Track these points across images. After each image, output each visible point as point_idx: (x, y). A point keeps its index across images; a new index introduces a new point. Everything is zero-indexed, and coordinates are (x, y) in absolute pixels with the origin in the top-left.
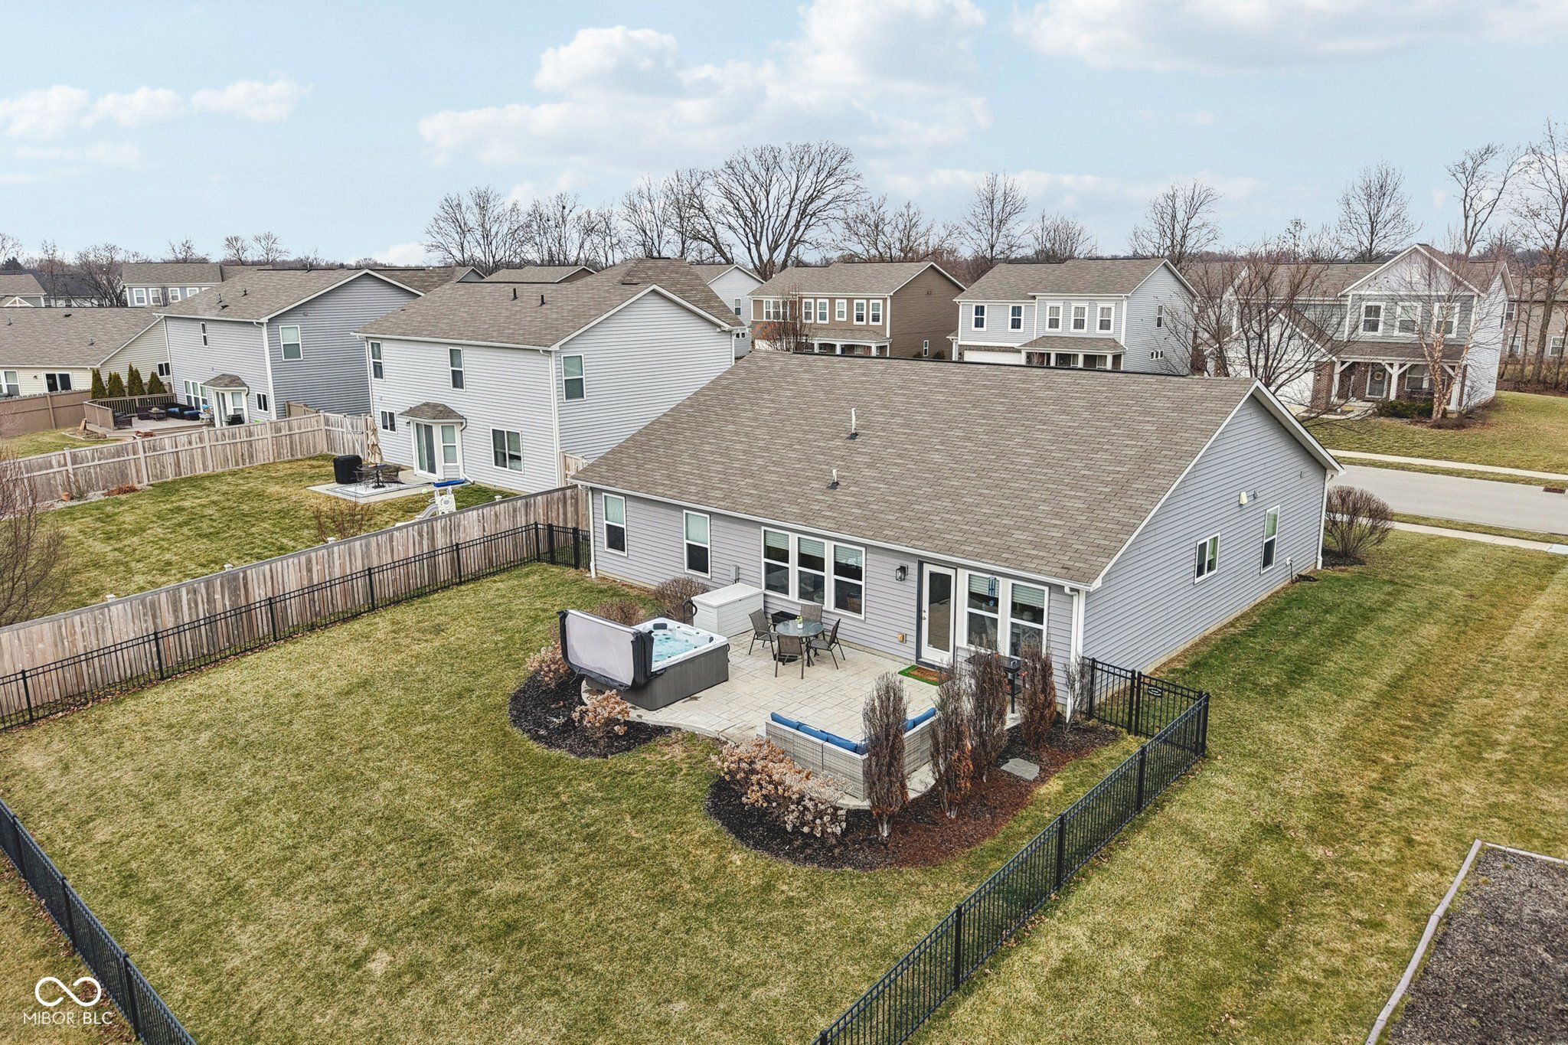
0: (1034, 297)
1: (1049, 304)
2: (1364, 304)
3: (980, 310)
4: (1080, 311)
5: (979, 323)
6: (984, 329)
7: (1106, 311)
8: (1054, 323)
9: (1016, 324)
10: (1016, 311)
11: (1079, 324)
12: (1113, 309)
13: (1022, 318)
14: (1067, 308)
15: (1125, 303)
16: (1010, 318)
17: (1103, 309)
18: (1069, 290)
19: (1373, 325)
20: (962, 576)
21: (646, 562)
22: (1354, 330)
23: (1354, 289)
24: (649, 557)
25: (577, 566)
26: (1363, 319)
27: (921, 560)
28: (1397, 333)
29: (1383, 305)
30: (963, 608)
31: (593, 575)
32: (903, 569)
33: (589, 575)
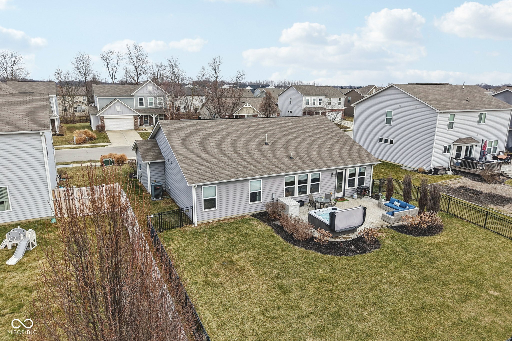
15: (54, 99)
19: (142, 104)
20: (348, 170)
21: (229, 207)
22: (137, 105)
23: (135, 93)
24: (230, 205)
25: (181, 226)
26: (139, 102)
27: (336, 170)
28: (149, 106)
29: (143, 98)
30: (347, 178)
31: (196, 225)
32: (332, 174)
33: (193, 226)
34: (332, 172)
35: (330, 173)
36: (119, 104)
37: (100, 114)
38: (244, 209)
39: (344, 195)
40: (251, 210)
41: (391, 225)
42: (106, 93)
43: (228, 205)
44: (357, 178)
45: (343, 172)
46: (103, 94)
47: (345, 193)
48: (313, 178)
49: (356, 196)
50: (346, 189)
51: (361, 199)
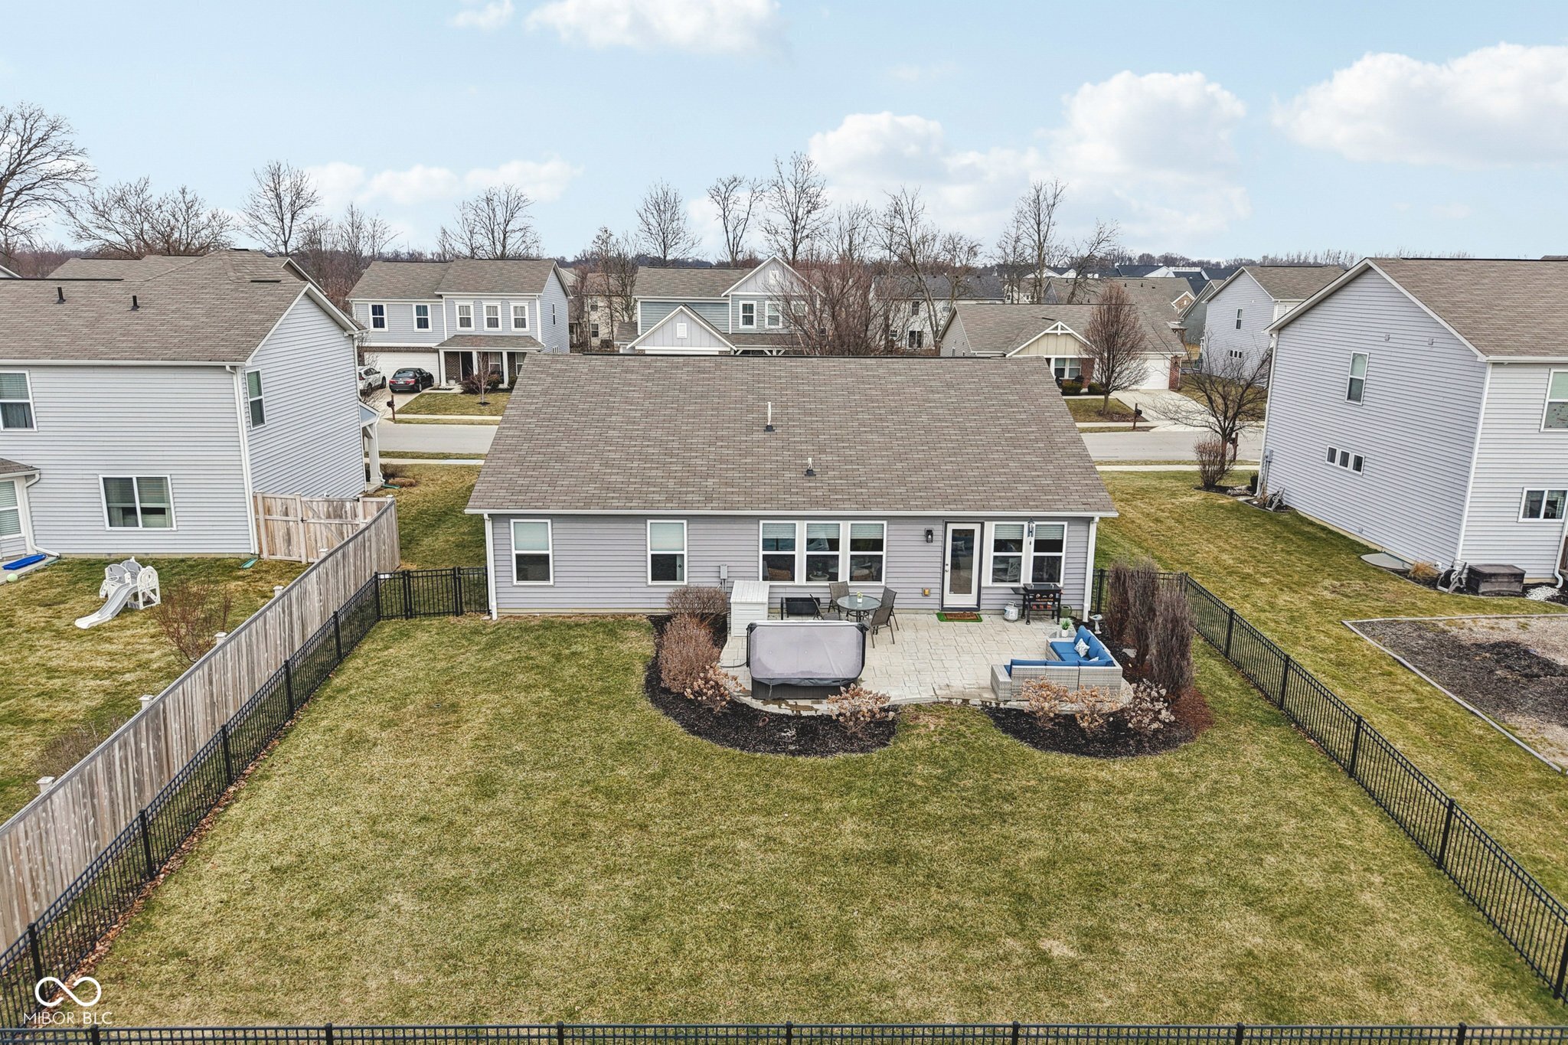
0: (440, 296)
1: (458, 304)
2: (741, 303)
3: (378, 310)
4: (492, 310)
5: (379, 323)
6: (386, 329)
7: (519, 310)
8: (466, 322)
9: (423, 323)
10: (422, 310)
11: (492, 323)
12: (527, 308)
13: (429, 317)
14: (479, 307)
15: (538, 302)
16: (415, 317)
17: (516, 307)
18: (477, 290)
19: (749, 320)
20: (990, 527)
21: (586, 585)
22: (735, 323)
23: (734, 290)
24: (590, 579)
25: (458, 613)
26: (741, 314)
27: (946, 521)
28: (767, 327)
29: (755, 303)
30: (990, 553)
31: (495, 616)
32: (929, 532)
33: (488, 617)
34: (929, 527)
35: (923, 528)
36: (684, 318)
37: (637, 344)
38: (632, 595)
39: (978, 604)
40: (653, 601)
41: (998, 704)
42: (664, 290)
43: (586, 580)
44: (1028, 555)
45: (973, 531)
46: (654, 293)
47: (982, 597)
48: (855, 537)
49: (1013, 612)
50: (983, 585)
51: (1028, 622)
